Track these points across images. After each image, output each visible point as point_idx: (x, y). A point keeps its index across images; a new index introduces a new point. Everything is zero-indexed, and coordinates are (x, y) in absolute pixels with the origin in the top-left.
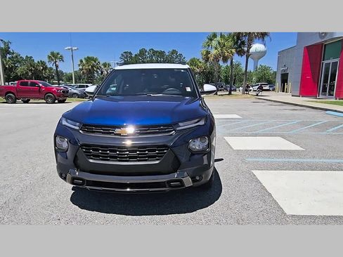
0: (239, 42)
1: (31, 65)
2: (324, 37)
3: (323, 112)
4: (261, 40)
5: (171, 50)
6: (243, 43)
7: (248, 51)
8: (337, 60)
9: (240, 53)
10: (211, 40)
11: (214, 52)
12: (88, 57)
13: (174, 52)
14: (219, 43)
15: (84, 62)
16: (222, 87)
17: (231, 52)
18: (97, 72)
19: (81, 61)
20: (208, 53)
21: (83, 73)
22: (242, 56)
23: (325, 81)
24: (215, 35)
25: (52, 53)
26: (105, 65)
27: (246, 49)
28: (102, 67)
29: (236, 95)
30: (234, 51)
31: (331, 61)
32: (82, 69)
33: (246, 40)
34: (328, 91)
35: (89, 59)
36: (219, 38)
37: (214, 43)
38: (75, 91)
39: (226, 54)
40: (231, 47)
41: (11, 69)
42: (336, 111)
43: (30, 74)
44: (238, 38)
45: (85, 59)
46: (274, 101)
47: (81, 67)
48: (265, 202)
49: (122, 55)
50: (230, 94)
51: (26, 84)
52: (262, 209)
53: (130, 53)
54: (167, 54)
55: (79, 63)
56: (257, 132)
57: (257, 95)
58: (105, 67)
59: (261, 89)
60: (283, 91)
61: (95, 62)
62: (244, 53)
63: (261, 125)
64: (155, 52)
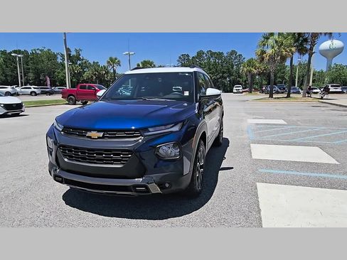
0: (301, 39)
1: (96, 70)
5: (230, 51)
6: (306, 40)
7: (311, 49)
9: (302, 51)
10: (268, 39)
11: (269, 51)
12: (145, 61)
13: (233, 52)
14: (276, 42)
15: (140, 66)
16: (284, 89)
17: (291, 50)
19: (138, 65)
20: (263, 52)
22: (304, 54)
24: (272, 34)
25: (111, 59)
27: (308, 47)
29: (295, 98)
30: (293, 49)
33: (310, 37)
35: (145, 63)
36: (276, 36)
37: (271, 41)
39: (284, 53)
40: (291, 46)
41: (80, 74)
43: (95, 78)
44: (299, 35)
45: (141, 63)
49: (180, 58)
50: (288, 96)
51: (83, 87)
53: (188, 56)
54: (225, 55)
56: (294, 140)
57: (322, 98)
59: (327, 91)
62: (306, 51)
63: (304, 133)
64: (213, 54)
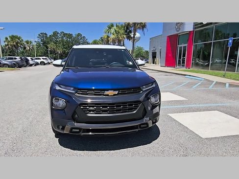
0: (128, 31)
2: (179, 31)
3: (184, 76)
4: (141, 30)
5: (77, 33)
6: (130, 32)
7: (134, 37)
8: (186, 45)
9: (129, 38)
10: (110, 28)
11: (112, 37)
12: (13, 36)
13: (79, 35)
14: (116, 31)
15: (9, 39)
17: (123, 37)
18: (21, 47)
19: (7, 39)
20: (108, 37)
21: (9, 48)
22: (130, 40)
23: (180, 57)
24: (112, 25)
26: (27, 42)
27: (132, 36)
28: (25, 44)
30: (125, 36)
31: (183, 45)
32: (8, 45)
33: (133, 30)
34: (182, 63)
35: (13, 37)
36: (115, 27)
37: (112, 30)
38: (6, 62)
39: (120, 38)
40: (123, 34)
42: (190, 76)
44: (127, 28)
45: (10, 36)
46: (152, 70)
47: (6, 43)
48: (187, 132)
49: (39, 35)
52: (188, 137)
53: (46, 34)
54: (74, 36)
55: (5, 40)
58: (28, 43)
60: (154, 63)
61: (19, 39)
62: (131, 38)
64: (65, 35)
